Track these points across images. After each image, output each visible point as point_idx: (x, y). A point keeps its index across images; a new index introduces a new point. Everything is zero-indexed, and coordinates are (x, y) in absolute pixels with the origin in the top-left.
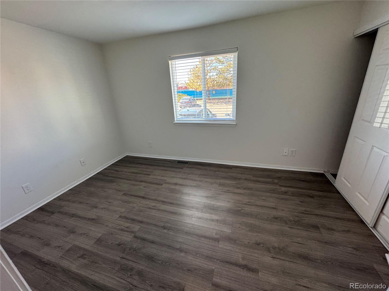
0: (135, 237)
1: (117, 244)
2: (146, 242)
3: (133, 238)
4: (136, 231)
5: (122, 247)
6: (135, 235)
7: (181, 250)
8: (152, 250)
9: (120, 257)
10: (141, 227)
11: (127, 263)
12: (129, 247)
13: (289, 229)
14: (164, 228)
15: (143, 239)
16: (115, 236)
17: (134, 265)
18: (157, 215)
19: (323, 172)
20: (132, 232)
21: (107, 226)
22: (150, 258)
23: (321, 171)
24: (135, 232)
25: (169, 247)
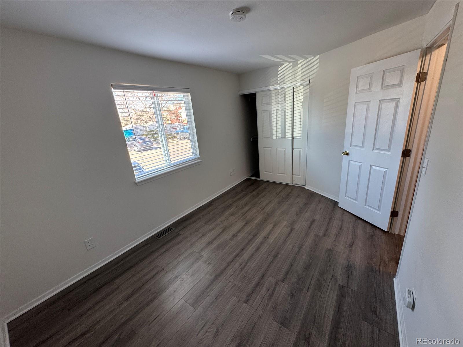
0: (283, 280)
1: (291, 298)
2: (291, 270)
3: (285, 282)
4: (275, 280)
5: (295, 292)
6: (281, 281)
7: (300, 248)
8: (299, 266)
9: (307, 292)
10: (270, 276)
11: (313, 285)
12: (295, 286)
13: (288, 202)
14: (275, 256)
15: (287, 273)
16: (279, 303)
17: (315, 278)
18: (257, 261)
19: (247, 178)
20: (276, 284)
21: (260, 317)
22: (307, 267)
23: (245, 178)
24: (277, 281)
25: (297, 254)
